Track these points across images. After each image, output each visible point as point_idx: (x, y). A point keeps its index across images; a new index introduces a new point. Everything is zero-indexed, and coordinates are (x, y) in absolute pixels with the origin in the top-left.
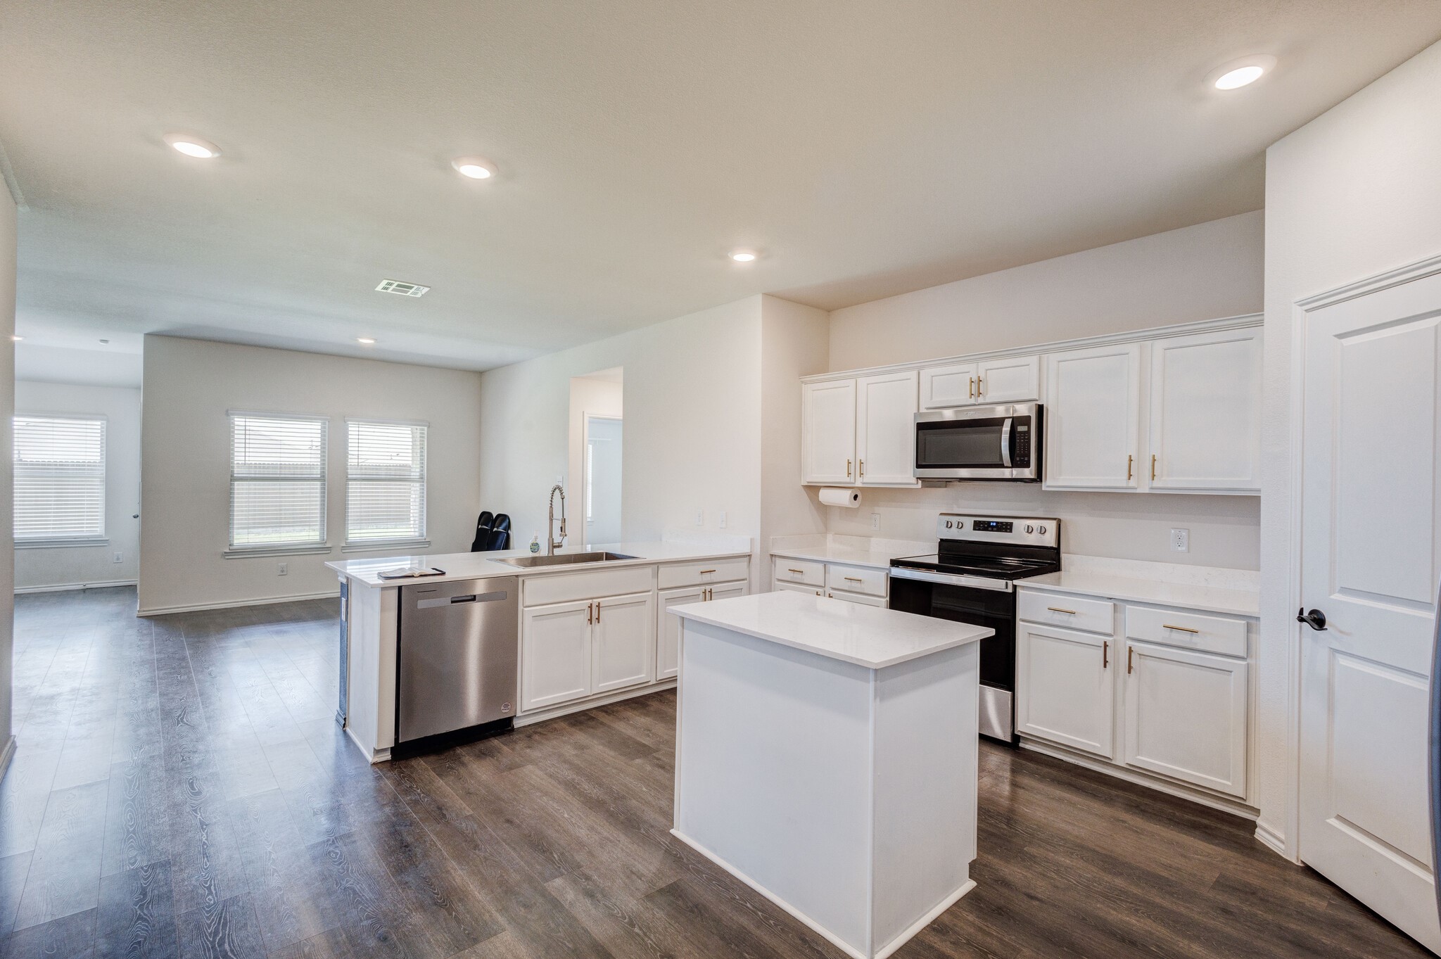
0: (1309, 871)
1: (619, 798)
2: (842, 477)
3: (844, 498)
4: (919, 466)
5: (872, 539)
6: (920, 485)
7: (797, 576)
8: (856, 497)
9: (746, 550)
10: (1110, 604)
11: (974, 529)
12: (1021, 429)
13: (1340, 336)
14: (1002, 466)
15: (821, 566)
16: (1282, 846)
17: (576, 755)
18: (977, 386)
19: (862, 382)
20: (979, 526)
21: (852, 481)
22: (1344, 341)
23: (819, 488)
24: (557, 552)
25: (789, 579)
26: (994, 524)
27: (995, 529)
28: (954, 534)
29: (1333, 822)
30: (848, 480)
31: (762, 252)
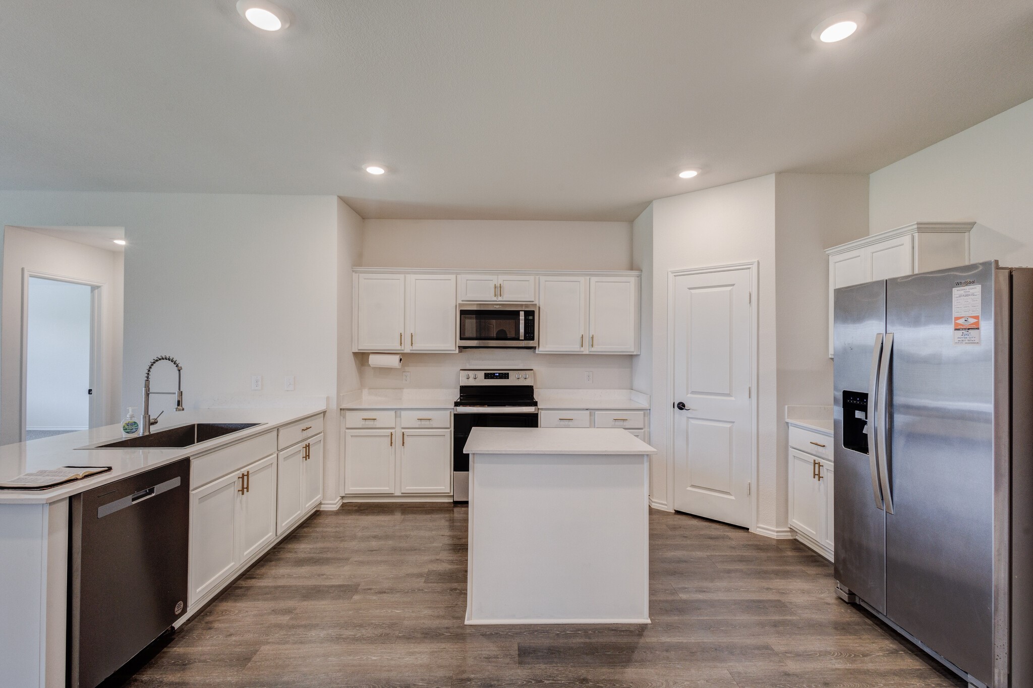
0: (678, 513)
1: (392, 626)
2: (395, 346)
3: (393, 361)
4: (461, 339)
5: (405, 390)
6: (457, 351)
7: (370, 424)
8: (401, 360)
9: (322, 407)
10: (588, 412)
11: (485, 378)
12: (531, 318)
13: (690, 289)
14: (518, 339)
15: (393, 413)
16: (666, 507)
17: (292, 619)
18: (498, 289)
19: (411, 278)
20: (487, 376)
21: (403, 348)
22: (693, 291)
23: (368, 354)
24: (154, 429)
25: (361, 426)
26: (498, 374)
27: (498, 377)
28: (472, 382)
29: (689, 488)
30: (399, 348)
31: (391, 169)
